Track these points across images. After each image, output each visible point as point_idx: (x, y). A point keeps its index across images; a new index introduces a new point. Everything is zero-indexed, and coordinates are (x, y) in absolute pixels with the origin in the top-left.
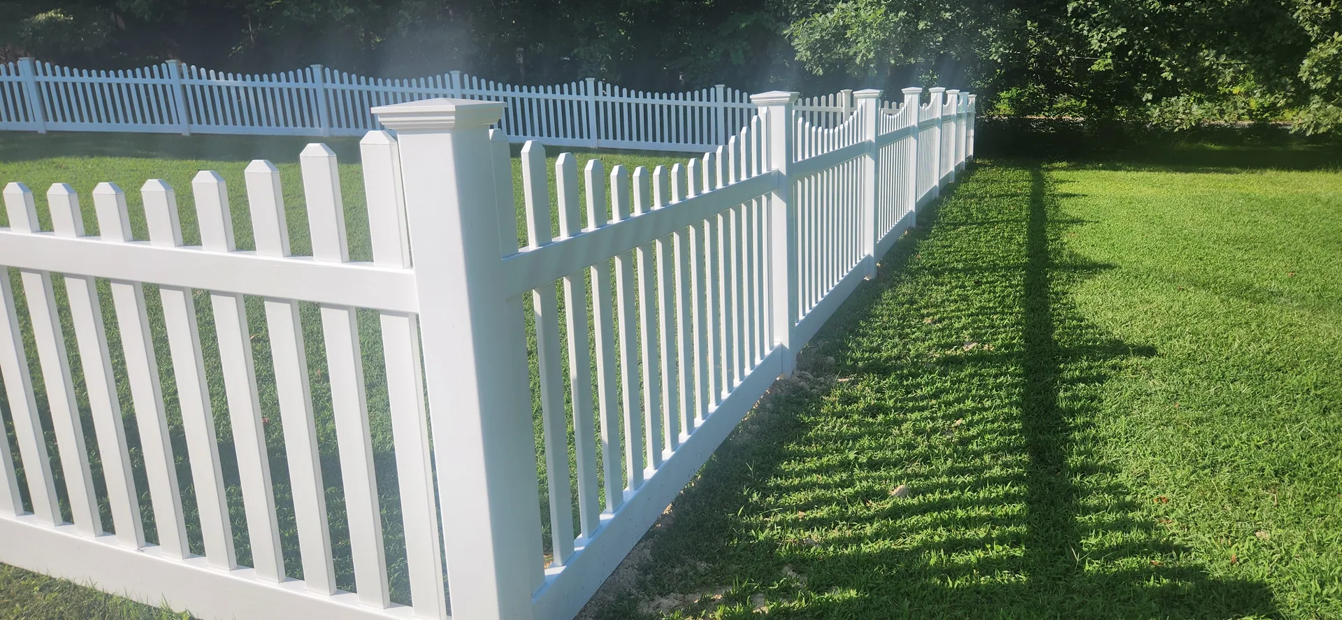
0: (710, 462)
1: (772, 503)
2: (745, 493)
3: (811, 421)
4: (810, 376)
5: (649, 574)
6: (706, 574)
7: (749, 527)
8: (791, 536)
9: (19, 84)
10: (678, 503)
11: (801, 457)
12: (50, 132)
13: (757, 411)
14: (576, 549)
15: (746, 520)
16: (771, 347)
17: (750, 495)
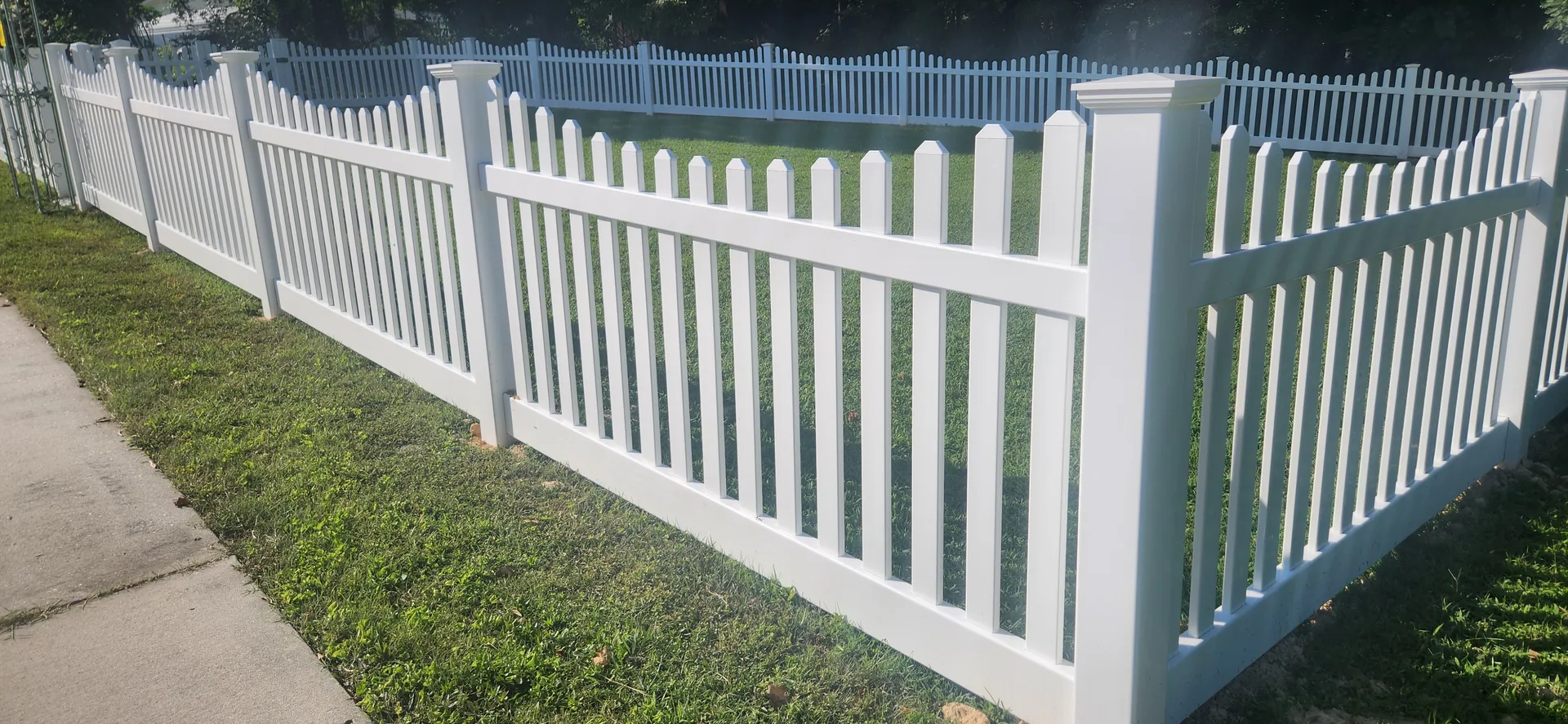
0: (1387, 559)
1: (1485, 630)
2: (1445, 608)
3: (1551, 533)
4: (1549, 471)
5: (1302, 677)
6: (1384, 698)
7: (1450, 653)
8: (1517, 679)
9: (637, 66)
10: (1341, 600)
11: (1535, 579)
12: (656, 114)
13: (1461, 505)
14: (1215, 623)
15: (1446, 642)
16: (1493, 422)
17: (1452, 612)
